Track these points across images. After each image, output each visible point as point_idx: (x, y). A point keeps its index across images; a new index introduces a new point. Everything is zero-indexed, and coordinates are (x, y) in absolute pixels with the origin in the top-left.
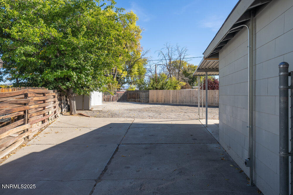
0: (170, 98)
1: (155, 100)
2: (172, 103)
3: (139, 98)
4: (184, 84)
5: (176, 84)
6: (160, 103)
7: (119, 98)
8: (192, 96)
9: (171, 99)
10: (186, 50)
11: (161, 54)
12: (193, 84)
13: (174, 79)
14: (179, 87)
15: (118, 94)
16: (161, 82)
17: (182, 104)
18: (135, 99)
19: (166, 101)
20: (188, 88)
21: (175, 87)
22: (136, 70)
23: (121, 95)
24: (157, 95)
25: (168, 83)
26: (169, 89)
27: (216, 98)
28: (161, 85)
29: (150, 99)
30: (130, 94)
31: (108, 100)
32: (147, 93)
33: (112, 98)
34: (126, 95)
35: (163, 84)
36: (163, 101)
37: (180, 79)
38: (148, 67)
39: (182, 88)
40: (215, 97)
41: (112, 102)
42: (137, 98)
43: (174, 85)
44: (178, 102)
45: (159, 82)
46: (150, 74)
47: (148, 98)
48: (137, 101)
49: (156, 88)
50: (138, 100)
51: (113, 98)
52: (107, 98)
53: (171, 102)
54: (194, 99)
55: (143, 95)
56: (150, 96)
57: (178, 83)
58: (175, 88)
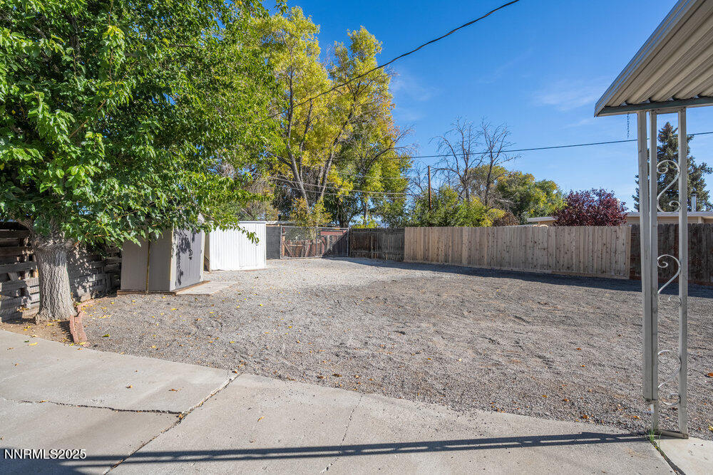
0: (462, 248)
1: (420, 254)
2: (469, 263)
3: (380, 248)
4: (501, 213)
5: (482, 213)
6: (434, 263)
7: (328, 247)
8: (530, 244)
9: (465, 254)
10: (506, 134)
11: (446, 146)
12: (520, 215)
13: (476, 201)
14: (488, 222)
15: (326, 239)
16: (443, 210)
17: (499, 268)
18: (370, 250)
19: (450, 259)
20: (511, 223)
21: (478, 220)
22: (378, 177)
23: (334, 241)
24: (424, 242)
25: (459, 212)
26: (462, 224)
27: (618, 252)
28: (442, 215)
29: (406, 251)
30: (357, 238)
31: (297, 252)
32: (400, 235)
33: (307, 248)
34: (347, 239)
35: (446, 213)
36: (441, 257)
37: (491, 202)
38: (413, 175)
39: (496, 223)
40: (613, 250)
41: (307, 259)
42: (374, 249)
43: (476, 216)
44: (486, 263)
45: (437, 208)
46: (417, 191)
47: (402, 248)
48: (374, 257)
49: (428, 223)
50: (377, 252)
51: (311, 249)
52: (294, 249)
53: (465, 262)
54: (538, 253)
55: (389, 240)
56: (405, 243)
57: (486, 211)
58: (477, 223)
